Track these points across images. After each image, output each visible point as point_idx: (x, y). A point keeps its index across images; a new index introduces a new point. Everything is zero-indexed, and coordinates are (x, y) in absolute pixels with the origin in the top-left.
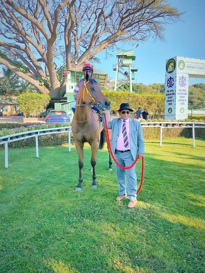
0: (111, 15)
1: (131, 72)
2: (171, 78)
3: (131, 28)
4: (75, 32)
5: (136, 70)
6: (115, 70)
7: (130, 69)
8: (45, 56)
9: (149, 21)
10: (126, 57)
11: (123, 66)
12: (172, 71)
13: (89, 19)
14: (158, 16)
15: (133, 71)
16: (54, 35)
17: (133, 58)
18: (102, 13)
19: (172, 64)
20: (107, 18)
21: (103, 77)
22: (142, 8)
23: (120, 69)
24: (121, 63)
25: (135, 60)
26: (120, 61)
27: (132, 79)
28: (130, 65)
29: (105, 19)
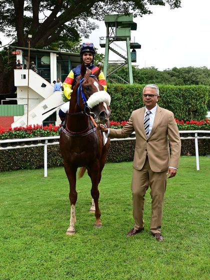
5: (139, 47)
6: (103, 46)
7: (129, 44)
11: (117, 39)
17: (134, 26)
23: (111, 45)
24: (113, 35)
25: (136, 30)
26: (111, 31)
27: (132, 61)
28: (128, 39)
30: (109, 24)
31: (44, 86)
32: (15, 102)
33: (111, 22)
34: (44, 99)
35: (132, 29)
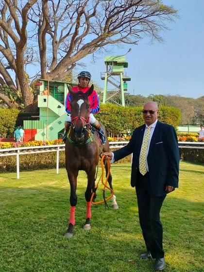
0: (94, 14)
1: (122, 82)
4: (53, 34)
5: (129, 80)
6: (103, 79)
7: (122, 78)
8: (14, 63)
9: (142, 20)
10: (116, 63)
11: (114, 74)
13: (71, 19)
14: (152, 14)
15: (125, 80)
17: (125, 65)
18: (82, 12)
20: (90, 17)
22: (131, 6)
23: (110, 79)
24: (110, 71)
25: (127, 67)
26: (109, 68)
27: (124, 90)
28: (121, 74)
29: (87, 19)
30: (108, 63)
31: (59, 107)
32: (38, 119)
33: (110, 62)
34: (59, 117)
35: (124, 67)
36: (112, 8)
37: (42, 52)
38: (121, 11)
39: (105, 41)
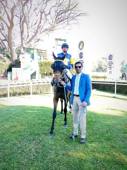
0: (49, 14)
2: (81, 53)
3: (63, 22)
4: (28, 23)
6: (54, 47)
8: (7, 38)
9: (74, 18)
12: (82, 49)
13: (37, 15)
14: (79, 15)
16: (12, 24)
18: (43, 12)
19: (82, 44)
21: (45, 52)
22: (68, 10)
24: (58, 44)
26: (57, 42)
29: (46, 15)
30: (56, 39)
31: (31, 61)
32: (20, 67)
36: (59, 11)
37: (22, 32)
38: (63, 13)
39: (55, 28)
